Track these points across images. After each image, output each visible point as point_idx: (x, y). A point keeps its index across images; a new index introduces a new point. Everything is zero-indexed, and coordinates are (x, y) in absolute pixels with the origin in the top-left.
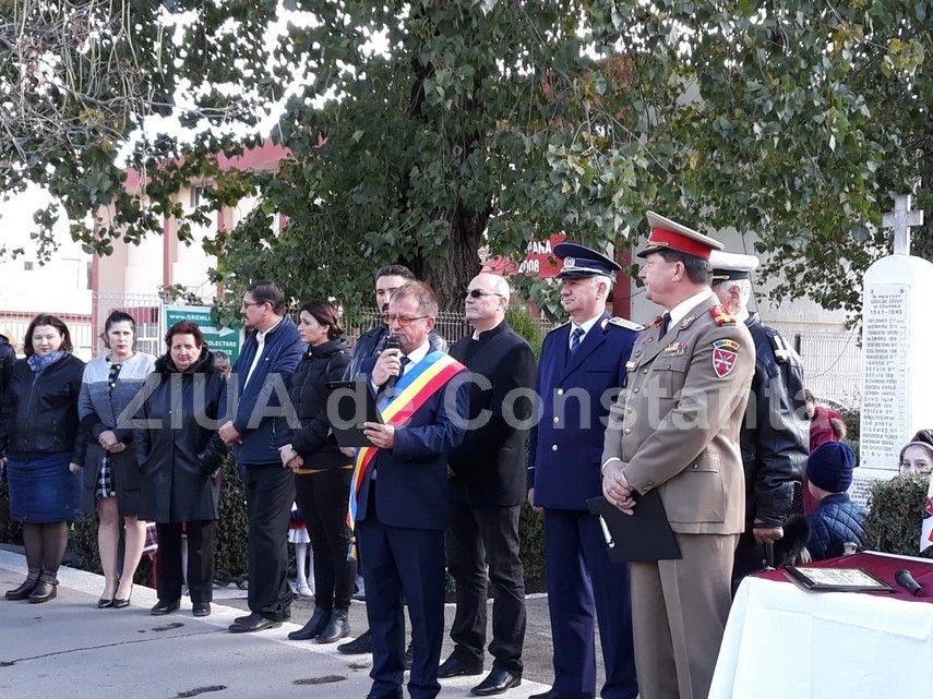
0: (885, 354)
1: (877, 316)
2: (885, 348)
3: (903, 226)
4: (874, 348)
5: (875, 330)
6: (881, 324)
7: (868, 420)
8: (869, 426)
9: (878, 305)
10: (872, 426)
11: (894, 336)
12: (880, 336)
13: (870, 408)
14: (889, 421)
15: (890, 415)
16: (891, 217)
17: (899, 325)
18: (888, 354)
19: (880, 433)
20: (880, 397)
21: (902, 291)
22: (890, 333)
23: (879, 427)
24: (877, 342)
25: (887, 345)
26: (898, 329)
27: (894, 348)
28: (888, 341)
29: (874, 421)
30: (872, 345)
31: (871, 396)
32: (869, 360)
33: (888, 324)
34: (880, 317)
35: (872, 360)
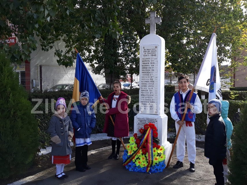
0: (149, 71)
1: (146, 57)
2: (149, 69)
3: (154, 23)
4: (145, 69)
5: (145, 62)
6: (148, 60)
7: (143, 96)
8: (143, 98)
9: (146, 53)
10: (145, 98)
11: (153, 64)
12: (147, 64)
13: (143, 92)
14: (151, 96)
15: (151, 94)
16: (149, 20)
17: (155, 60)
18: (151, 71)
19: (148, 101)
20: (147, 87)
21: (156, 47)
22: (151, 63)
23: (147, 98)
24: (146, 67)
25: (150, 68)
26: (155, 62)
27: (153, 69)
28: (150, 66)
29: (145, 97)
30: (144, 68)
31: (144, 87)
32: (143, 74)
33: (150, 60)
34: (147, 57)
35: (144, 74)
